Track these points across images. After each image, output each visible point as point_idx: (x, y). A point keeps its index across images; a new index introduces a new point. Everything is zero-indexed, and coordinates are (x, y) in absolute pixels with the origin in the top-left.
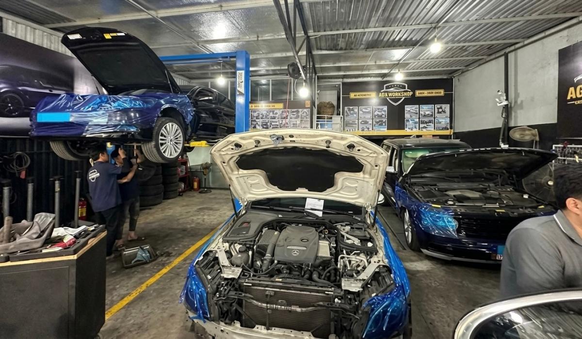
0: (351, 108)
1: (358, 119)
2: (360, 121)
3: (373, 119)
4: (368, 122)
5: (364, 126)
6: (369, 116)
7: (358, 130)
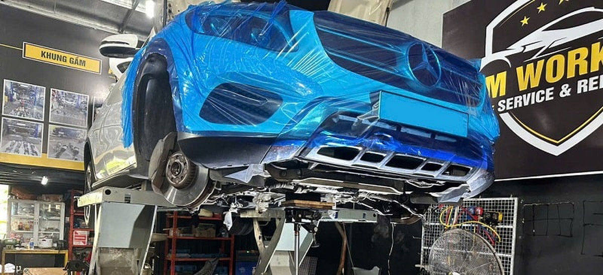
0: (24, 85)
1: (46, 123)
2: (51, 128)
4: (75, 135)
6: (80, 119)
7: (45, 151)
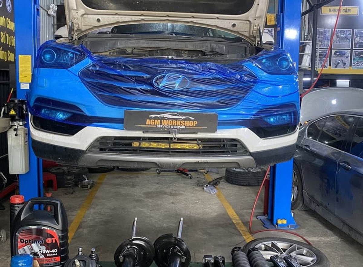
1: (331, 49)
2: (333, 51)
3: (352, 50)
4: (344, 54)
5: (339, 59)
6: (347, 44)
7: (330, 65)
